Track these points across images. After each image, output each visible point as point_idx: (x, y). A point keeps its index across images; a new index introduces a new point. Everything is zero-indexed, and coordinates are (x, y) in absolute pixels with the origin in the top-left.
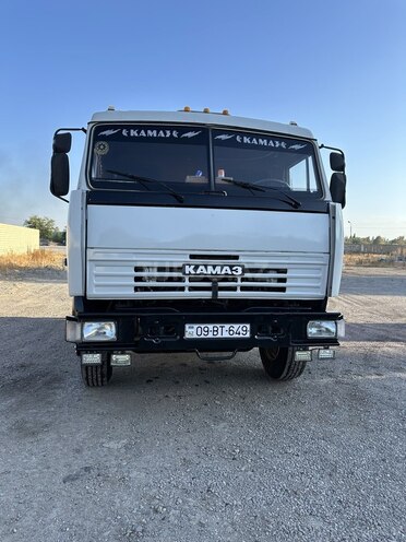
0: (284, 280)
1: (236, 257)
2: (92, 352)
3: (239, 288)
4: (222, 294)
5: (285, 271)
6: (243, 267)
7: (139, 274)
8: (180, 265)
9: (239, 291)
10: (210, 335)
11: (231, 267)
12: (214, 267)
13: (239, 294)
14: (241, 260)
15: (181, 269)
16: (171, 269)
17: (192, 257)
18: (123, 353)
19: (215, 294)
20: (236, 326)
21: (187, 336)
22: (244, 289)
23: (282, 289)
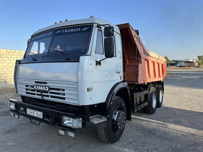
0: (64, 95)
1: (46, 83)
3: (50, 96)
4: (45, 98)
6: (49, 87)
7: (27, 88)
8: (33, 85)
10: (32, 114)
11: (45, 87)
12: (41, 87)
13: (49, 99)
14: (48, 84)
15: (33, 87)
17: (36, 82)
19: (43, 98)
21: (27, 113)
22: (52, 97)
23: (64, 99)
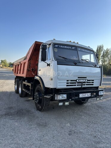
0: (93, 83)
1: (86, 78)
2: (61, 102)
4: (83, 86)
5: (93, 81)
7: (68, 82)
8: (76, 80)
9: (86, 85)
10: (84, 96)
11: (85, 80)
12: (82, 80)
13: (86, 86)
15: (76, 81)
16: (74, 81)
17: (78, 78)
18: (67, 102)
19: (82, 86)
20: (88, 94)
21: (80, 97)
22: (87, 85)
23: (93, 85)
